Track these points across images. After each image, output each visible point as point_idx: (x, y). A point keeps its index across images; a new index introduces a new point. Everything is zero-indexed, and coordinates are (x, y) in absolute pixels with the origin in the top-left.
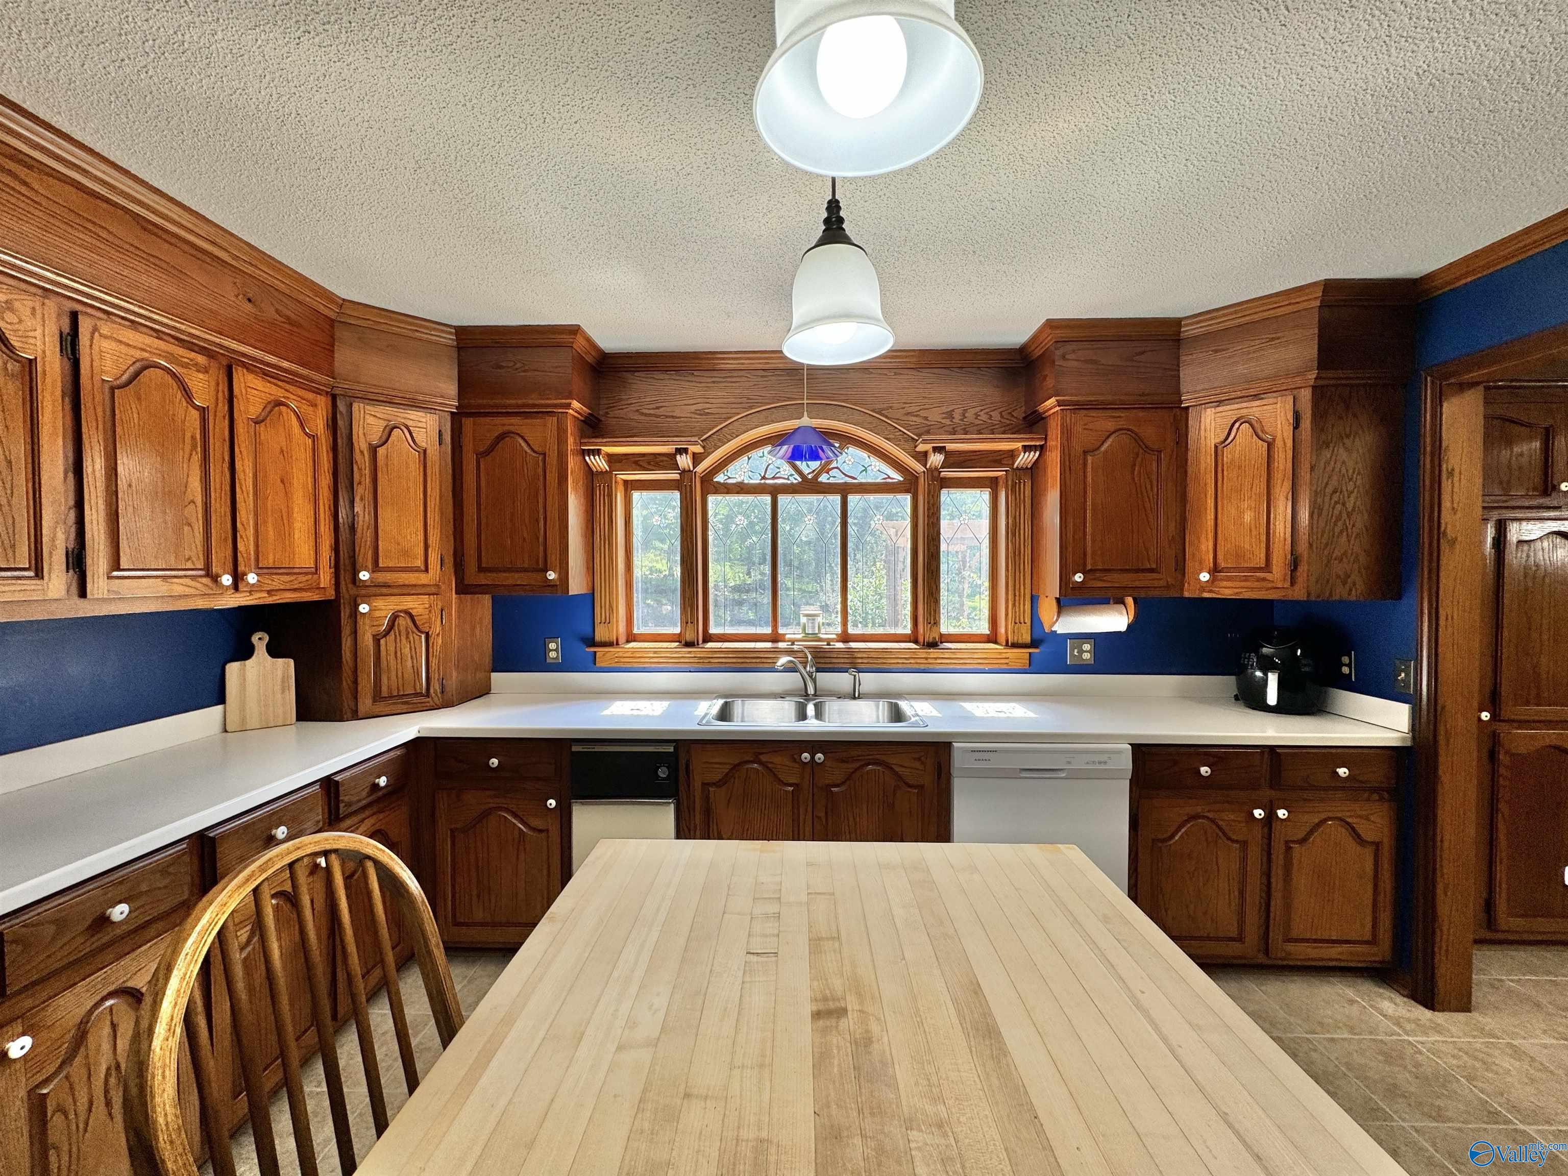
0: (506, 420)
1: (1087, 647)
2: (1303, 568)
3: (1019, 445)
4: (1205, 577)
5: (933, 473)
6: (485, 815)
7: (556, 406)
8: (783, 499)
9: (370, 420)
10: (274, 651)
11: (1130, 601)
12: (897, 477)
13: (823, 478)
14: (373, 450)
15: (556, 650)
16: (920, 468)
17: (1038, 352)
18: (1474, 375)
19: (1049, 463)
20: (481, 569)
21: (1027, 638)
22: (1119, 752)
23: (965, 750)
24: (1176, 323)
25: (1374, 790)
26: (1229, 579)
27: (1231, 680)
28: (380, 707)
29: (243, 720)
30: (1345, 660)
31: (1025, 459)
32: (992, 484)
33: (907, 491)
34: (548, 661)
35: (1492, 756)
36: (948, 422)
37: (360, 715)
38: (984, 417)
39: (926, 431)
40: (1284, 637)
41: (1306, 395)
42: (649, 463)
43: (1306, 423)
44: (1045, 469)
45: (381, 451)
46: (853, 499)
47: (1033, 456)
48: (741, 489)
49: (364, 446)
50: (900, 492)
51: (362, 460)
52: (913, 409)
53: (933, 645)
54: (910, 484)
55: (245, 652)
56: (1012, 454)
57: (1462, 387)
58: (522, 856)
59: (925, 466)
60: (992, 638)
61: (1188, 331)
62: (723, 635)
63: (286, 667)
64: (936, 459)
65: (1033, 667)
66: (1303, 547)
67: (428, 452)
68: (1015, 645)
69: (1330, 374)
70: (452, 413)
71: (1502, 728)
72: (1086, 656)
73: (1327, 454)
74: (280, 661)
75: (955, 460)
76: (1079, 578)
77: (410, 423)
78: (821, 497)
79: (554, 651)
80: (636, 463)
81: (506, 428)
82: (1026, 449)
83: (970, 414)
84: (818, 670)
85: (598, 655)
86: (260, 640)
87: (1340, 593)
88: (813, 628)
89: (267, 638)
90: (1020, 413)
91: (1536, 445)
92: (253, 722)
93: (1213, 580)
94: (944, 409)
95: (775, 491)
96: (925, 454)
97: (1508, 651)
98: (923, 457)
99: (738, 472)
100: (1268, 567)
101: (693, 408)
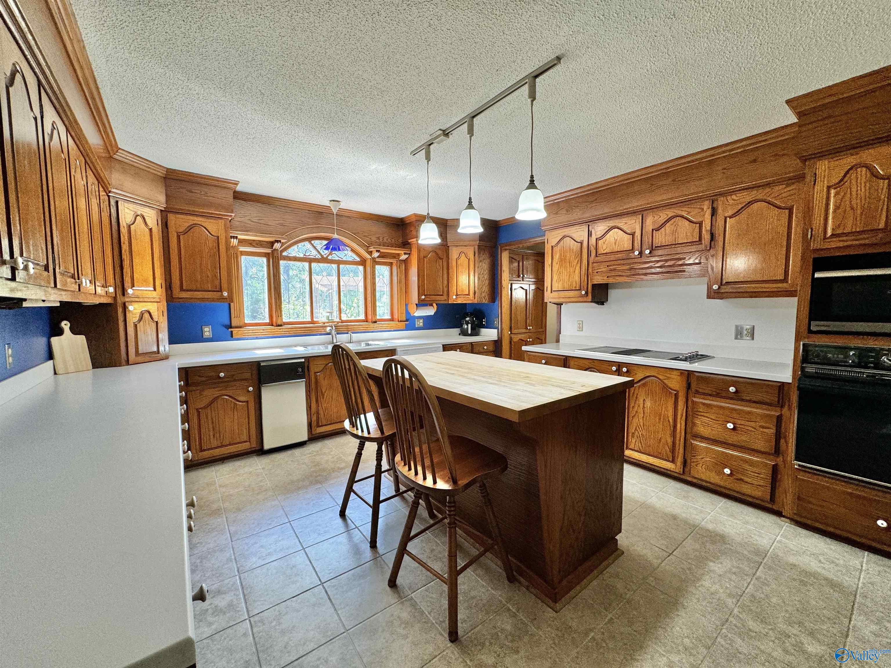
0: (195, 218)
1: (421, 321)
2: (476, 294)
3: (403, 252)
4: (454, 297)
5: (374, 259)
6: (216, 399)
7: (225, 215)
8: (314, 265)
9: (126, 210)
10: (74, 331)
11: (435, 305)
12: (358, 259)
13: (330, 257)
14: (129, 227)
15: (209, 331)
16: (368, 256)
17: (408, 222)
18: (507, 248)
19: (412, 259)
20: (182, 289)
21: (405, 319)
22: (439, 347)
23: (401, 351)
24: (447, 220)
25: (491, 352)
26: (460, 298)
27: (459, 329)
28: (140, 359)
29: (66, 368)
30: (484, 320)
31: (404, 257)
32: (391, 264)
33: (362, 265)
34: (204, 337)
35: (511, 342)
36: (378, 241)
37: (130, 363)
38: (389, 240)
39: (371, 244)
40: (471, 315)
41: (476, 247)
42: (257, 244)
43: (477, 255)
44: (411, 261)
45: (132, 227)
46: (341, 266)
47: (407, 256)
48: (295, 259)
49: (125, 225)
50: (360, 265)
51: (124, 231)
52: (366, 235)
53: (375, 322)
54: (363, 262)
55: (60, 332)
56: (399, 255)
57: (506, 250)
58: (236, 413)
59: (371, 256)
60: (392, 320)
61: (449, 223)
62: (290, 322)
63: (81, 339)
64: (376, 255)
65: (407, 328)
66: (476, 289)
67: (153, 229)
68: (401, 321)
69: (481, 242)
70: (161, 211)
71: (513, 336)
72: (421, 324)
73: (481, 264)
74: (79, 336)
75: (383, 256)
76: (423, 297)
77: (144, 214)
78: (329, 265)
79: (207, 331)
80: (251, 244)
81: (195, 222)
82: (405, 254)
83: (385, 240)
84: (338, 334)
85: (234, 332)
86: (65, 325)
87: (484, 301)
88: (332, 317)
89: (69, 325)
90: (400, 240)
91: (517, 264)
92: (71, 369)
93: (456, 298)
94: (377, 236)
95: (310, 261)
96: (371, 252)
97: (513, 316)
98: (371, 253)
99: (293, 252)
100: (469, 295)
101: (277, 222)
